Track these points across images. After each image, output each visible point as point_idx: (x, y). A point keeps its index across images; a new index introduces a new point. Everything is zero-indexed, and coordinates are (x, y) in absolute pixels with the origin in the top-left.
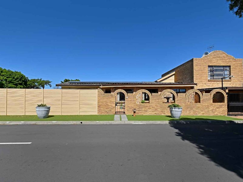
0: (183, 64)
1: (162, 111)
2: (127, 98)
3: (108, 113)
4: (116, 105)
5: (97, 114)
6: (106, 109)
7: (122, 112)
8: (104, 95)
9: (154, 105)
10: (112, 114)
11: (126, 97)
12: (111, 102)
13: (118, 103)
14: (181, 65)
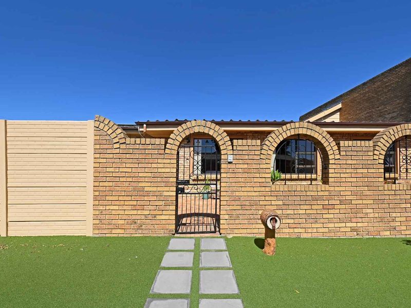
0: (373, 79)
1: (382, 220)
2: (231, 158)
3: (140, 227)
4: (179, 191)
5: (91, 235)
6: (134, 208)
7: (207, 215)
8: (123, 146)
9: (346, 190)
10: (161, 234)
11: (227, 155)
12: (156, 177)
13: (187, 183)
14: (364, 84)
